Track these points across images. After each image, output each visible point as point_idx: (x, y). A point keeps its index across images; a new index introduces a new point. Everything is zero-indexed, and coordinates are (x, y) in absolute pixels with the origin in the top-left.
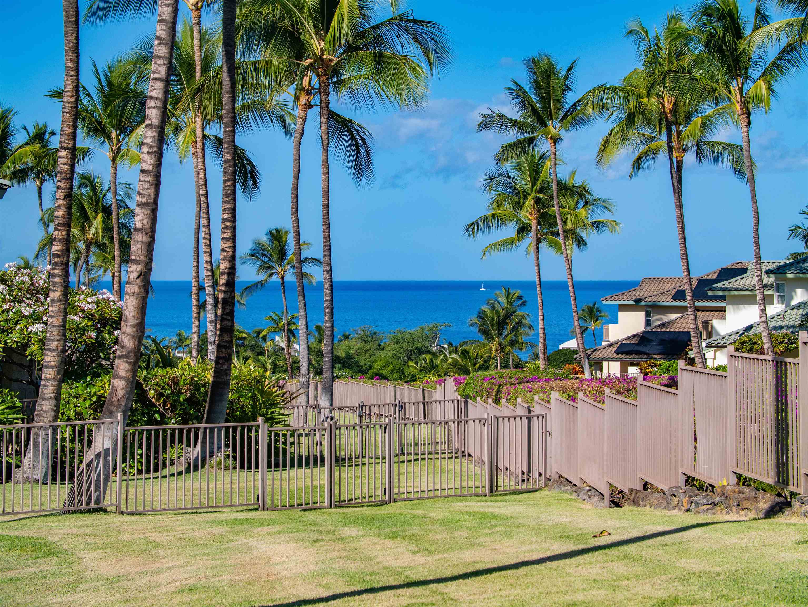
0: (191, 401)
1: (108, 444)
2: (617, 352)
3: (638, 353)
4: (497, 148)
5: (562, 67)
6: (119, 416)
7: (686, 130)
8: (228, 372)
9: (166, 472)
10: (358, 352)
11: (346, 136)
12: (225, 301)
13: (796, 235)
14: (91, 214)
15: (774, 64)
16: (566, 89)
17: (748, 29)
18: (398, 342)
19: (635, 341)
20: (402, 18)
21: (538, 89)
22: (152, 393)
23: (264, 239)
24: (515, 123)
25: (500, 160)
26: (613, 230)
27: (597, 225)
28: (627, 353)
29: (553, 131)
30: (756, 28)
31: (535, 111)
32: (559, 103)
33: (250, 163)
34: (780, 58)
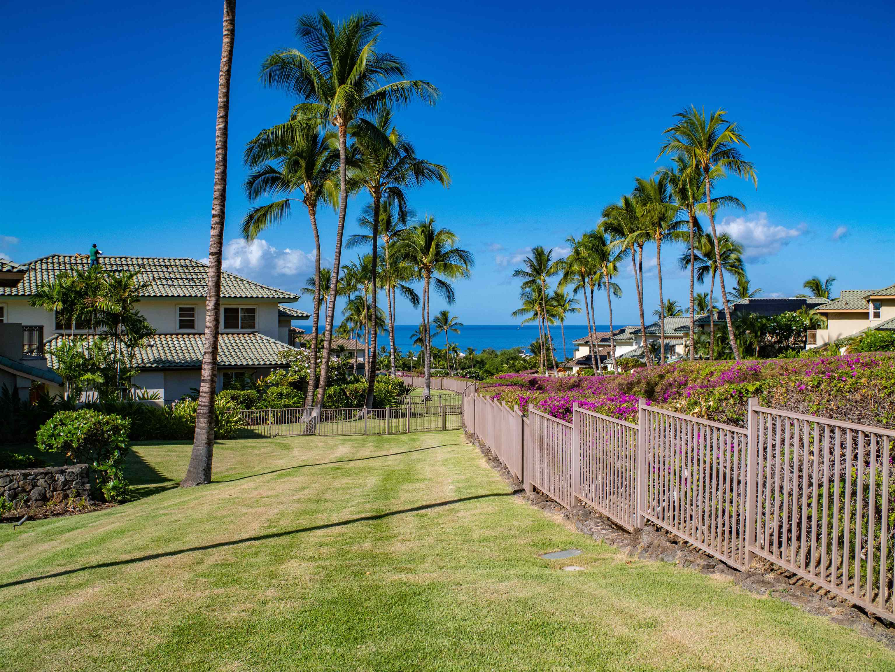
0: (362, 395)
1: (315, 415)
2: (577, 363)
3: (585, 364)
4: (522, 284)
5: (546, 252)
6: (319, 406)
7: (594, 277)
8: (373, 386)
9: (354, 419)
10: (487, 359)
11: (444, 288)
12: (372, 362)
13: (657, 314)
14: (361, 310)
15: (618, 256)
16: (548, 260)
17: (608, 242)
18: (503, 355)
19: (584, 359)
20: (457, 250)
21: (537, 260)
22: (348, 393)
23: (439, 315)
24: (528, 274)
25: (523, 288)
26: (579, 312)
27: (573, 310)
28: (581, 364)
29: (542, 277)
30: (611, 242)
31: (535, 269)
32: (546, 267)
33: (416, 295)
34: (620, 254)
